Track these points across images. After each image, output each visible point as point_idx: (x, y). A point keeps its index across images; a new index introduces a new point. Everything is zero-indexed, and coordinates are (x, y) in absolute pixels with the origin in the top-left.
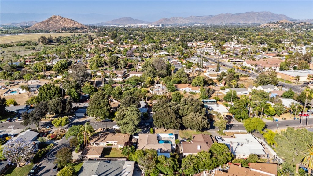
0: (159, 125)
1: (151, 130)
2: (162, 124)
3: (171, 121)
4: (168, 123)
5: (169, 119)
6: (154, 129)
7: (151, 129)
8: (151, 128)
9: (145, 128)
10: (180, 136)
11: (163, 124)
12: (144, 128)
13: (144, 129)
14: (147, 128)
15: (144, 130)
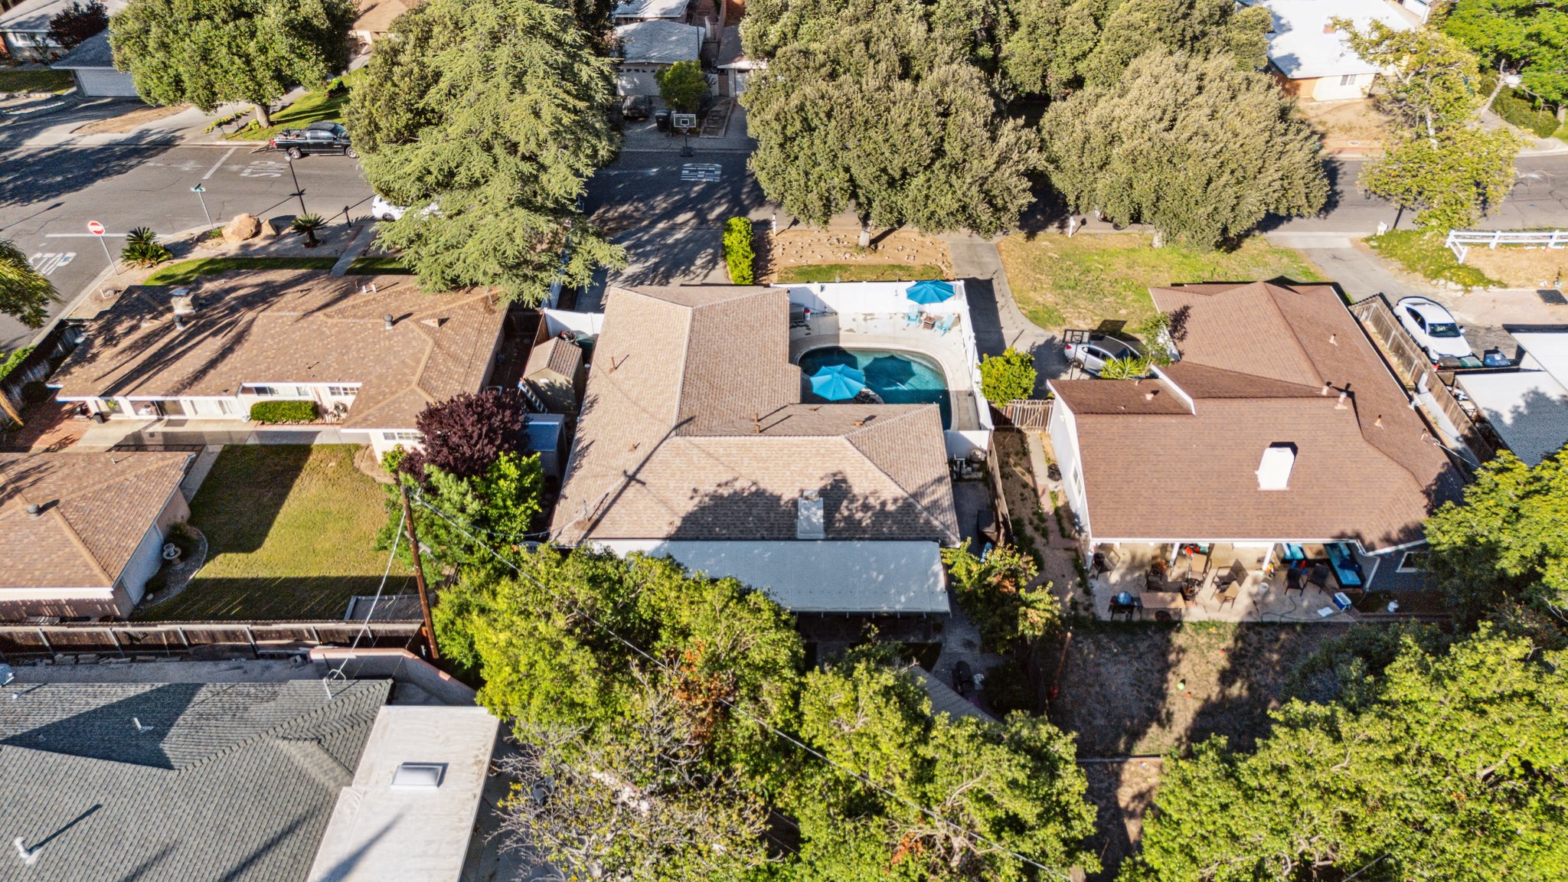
0: (808, 190)
1: (736, 239)
2: (838, 179)
3: (939, 152)
4: (905, 174)
5: (917, 131)
6: (766, 224)
7: (729, 229)
8: (734, 221)
9: (681, 218)
10: (1022, 301)
11: (852, 180)
12: (669, 214)
13: (673, 228)
14: (701, 217)
15: (664, 234)
